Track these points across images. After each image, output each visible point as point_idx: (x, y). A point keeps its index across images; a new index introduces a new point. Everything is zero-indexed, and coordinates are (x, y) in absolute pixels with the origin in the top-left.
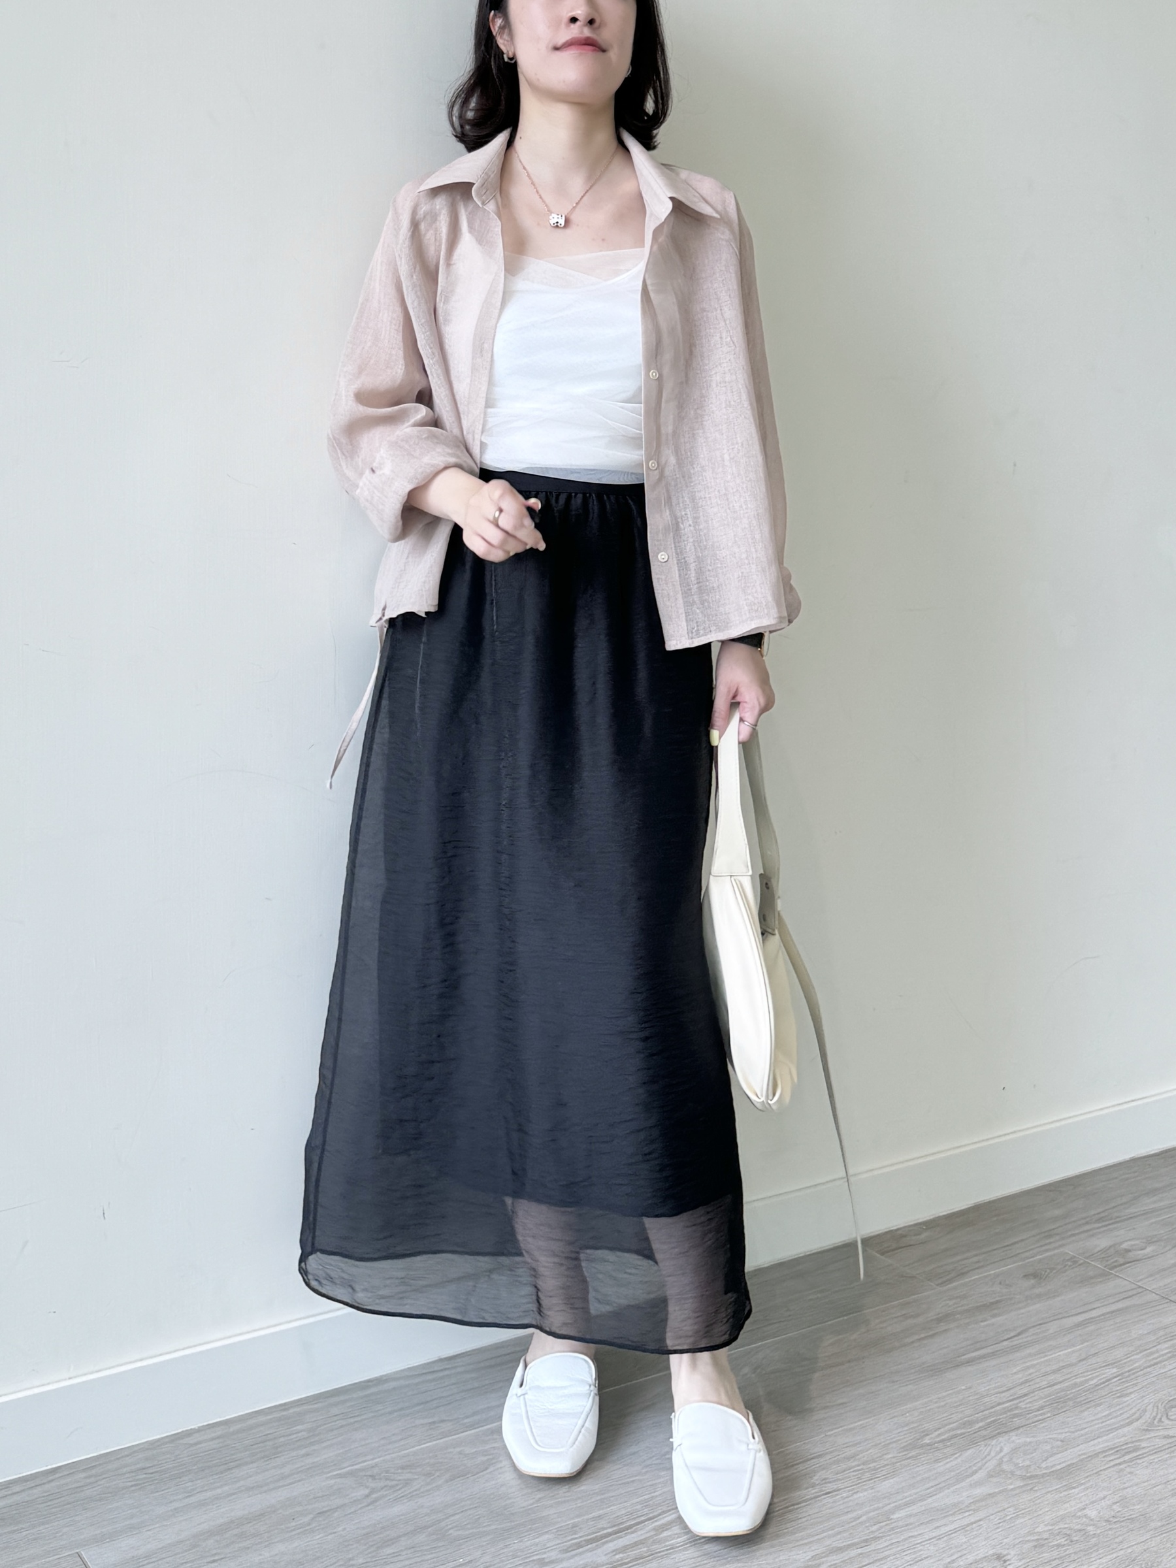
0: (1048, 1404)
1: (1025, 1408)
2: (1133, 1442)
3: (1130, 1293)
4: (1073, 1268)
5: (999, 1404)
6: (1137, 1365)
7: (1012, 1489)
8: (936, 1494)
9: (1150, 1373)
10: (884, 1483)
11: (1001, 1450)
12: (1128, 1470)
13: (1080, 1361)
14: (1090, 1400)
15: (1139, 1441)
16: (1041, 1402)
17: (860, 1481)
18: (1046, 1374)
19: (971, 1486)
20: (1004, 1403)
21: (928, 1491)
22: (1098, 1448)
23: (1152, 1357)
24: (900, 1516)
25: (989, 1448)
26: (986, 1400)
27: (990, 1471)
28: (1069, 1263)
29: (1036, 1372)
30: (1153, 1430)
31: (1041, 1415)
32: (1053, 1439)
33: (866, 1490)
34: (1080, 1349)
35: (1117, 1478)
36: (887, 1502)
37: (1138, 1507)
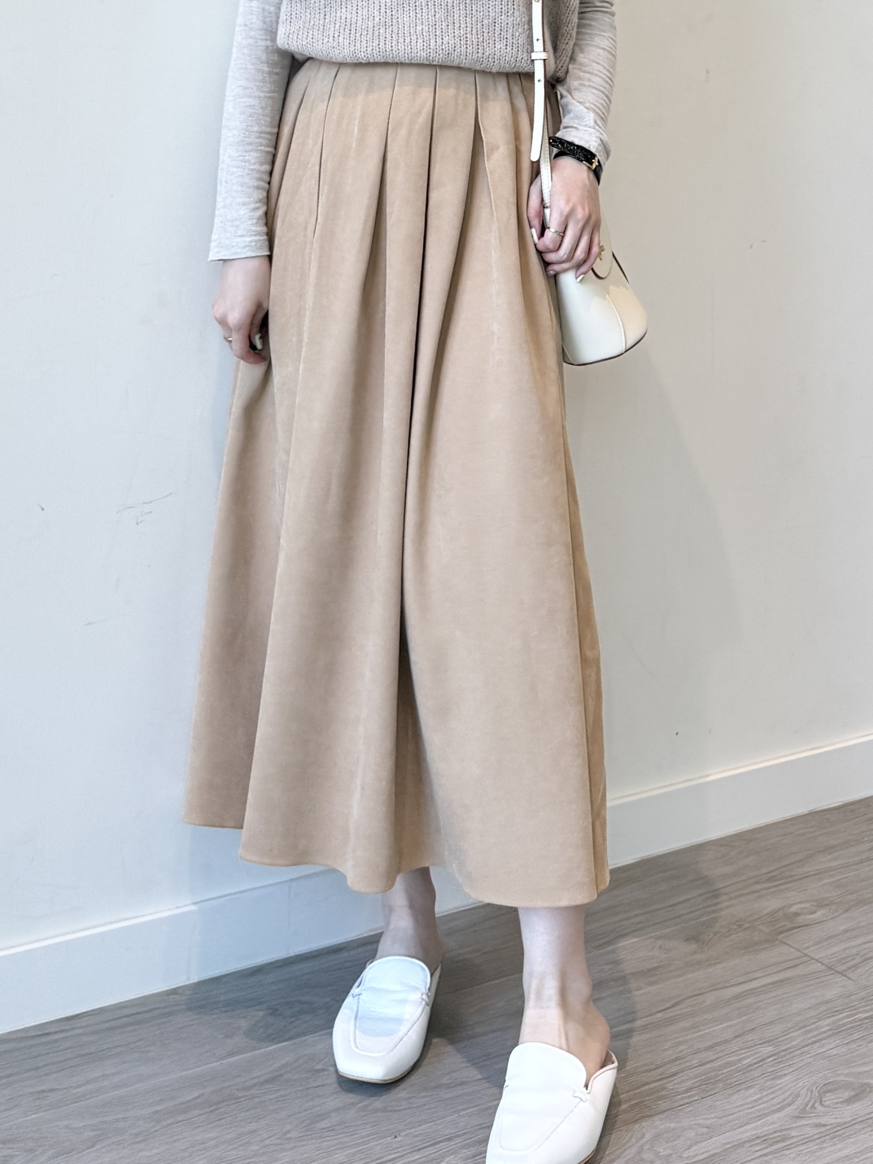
0: (696, 1085)
1: (673, 1089)
3: (796, 962)
4: (739, 932)
5: (646, 1084)
6: (795, 1043)
11: (643, 1137)
13: (735, 1037)
14: (742, 1081)
15: (789, 1129)
18: (698, 1051)
20: (649, 1083)
22: (744, 1137)
28: (735, 927)
30: (805, 1117)
34: (737, 1024)
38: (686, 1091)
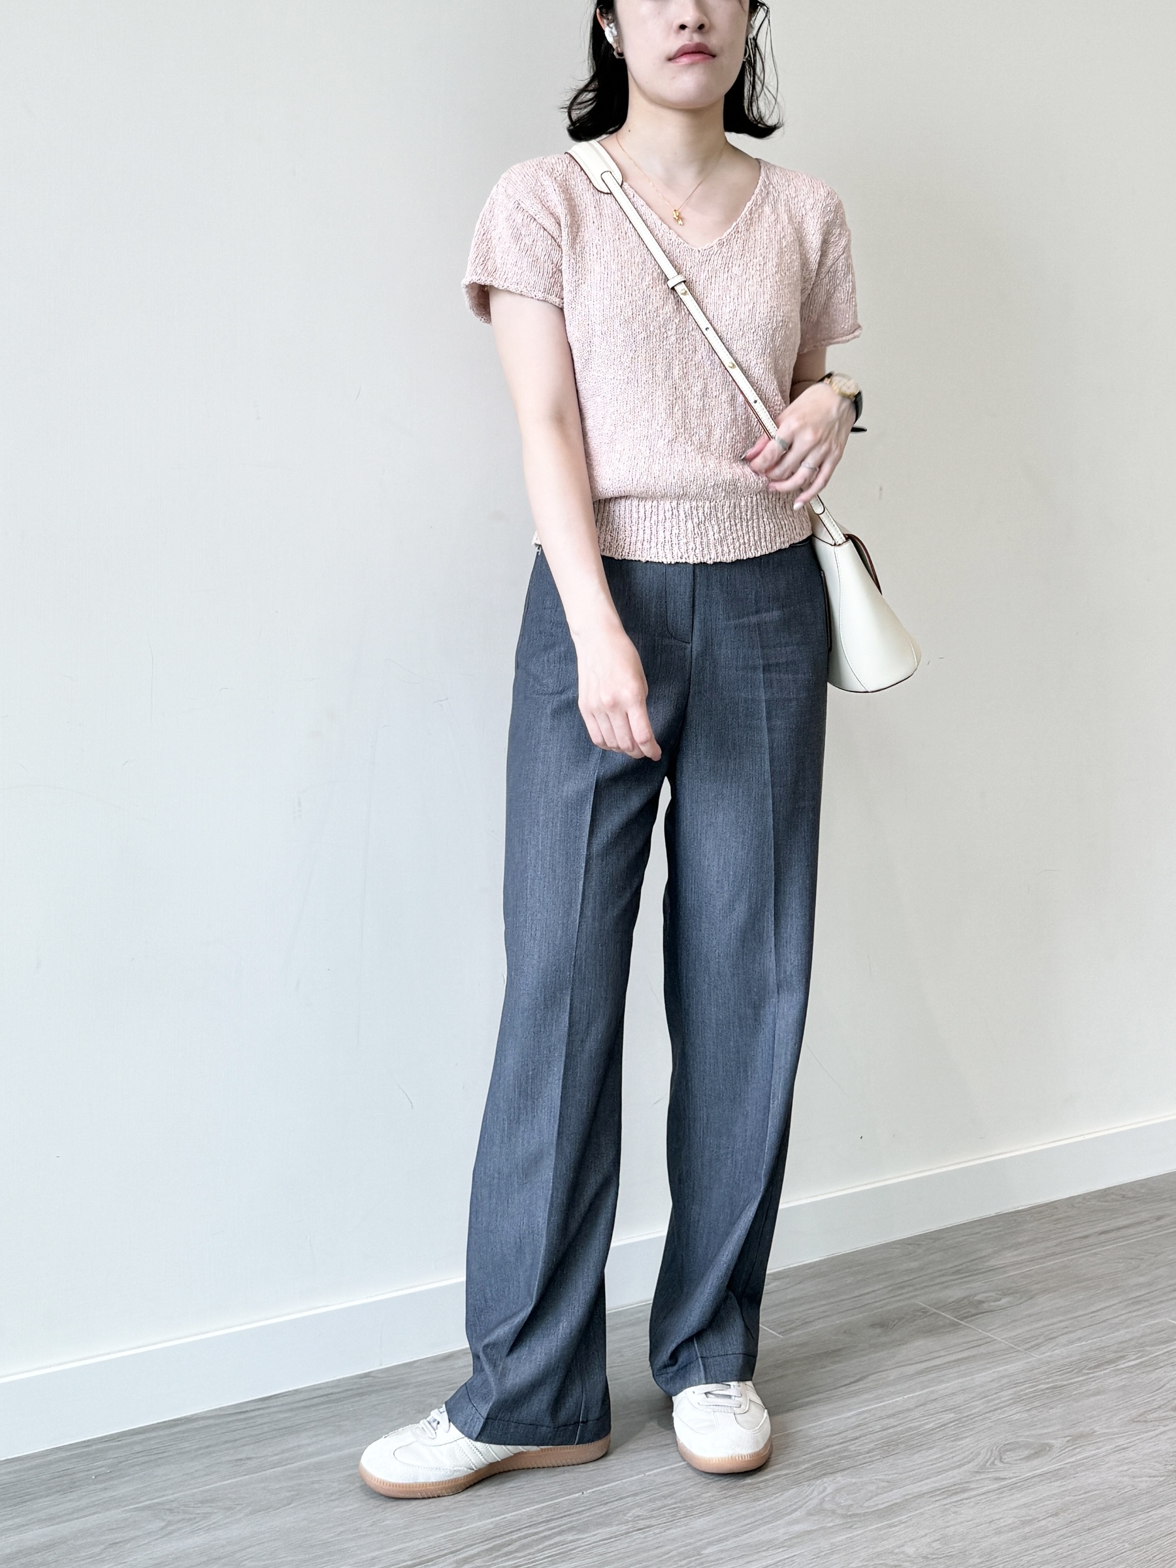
0: (878, 1447)
1: (855, 1451)
2: (962, 1484)
3: (980, 1342)
4: (923, 1318)
5: (828, 1447)
6: (977, 1410)
7: (830, 1527)
8: (751, 1531)
9: (989, 1418)
10: (699, 1520)
11: (824, 1490)
12: (953, 1509)
13: (917, 1407)
14: (923, 1443)
15: (968, 1482)
16: (872, 1445)
17: (675, 1518)
18: (881, 1418)
19: (790, 1524)
20: (832, 1446)
21: (744, 1528)
22: (925, 1489)
23: (991, 1404)
24: (711, 1551)
25: (812, 1488)
26: (815, 1443)
27: (811, 1509)
28: (919, 1313)
29: (870, 1417)
30: (985, 1472)
31: (870, 1457)
32: (879, 1479)
33: (680, 1527)
34: (919, 1395)
35: (941, 1517)
36: (701, 1538)
37: (959, 1544)
38: (868, 1453)
